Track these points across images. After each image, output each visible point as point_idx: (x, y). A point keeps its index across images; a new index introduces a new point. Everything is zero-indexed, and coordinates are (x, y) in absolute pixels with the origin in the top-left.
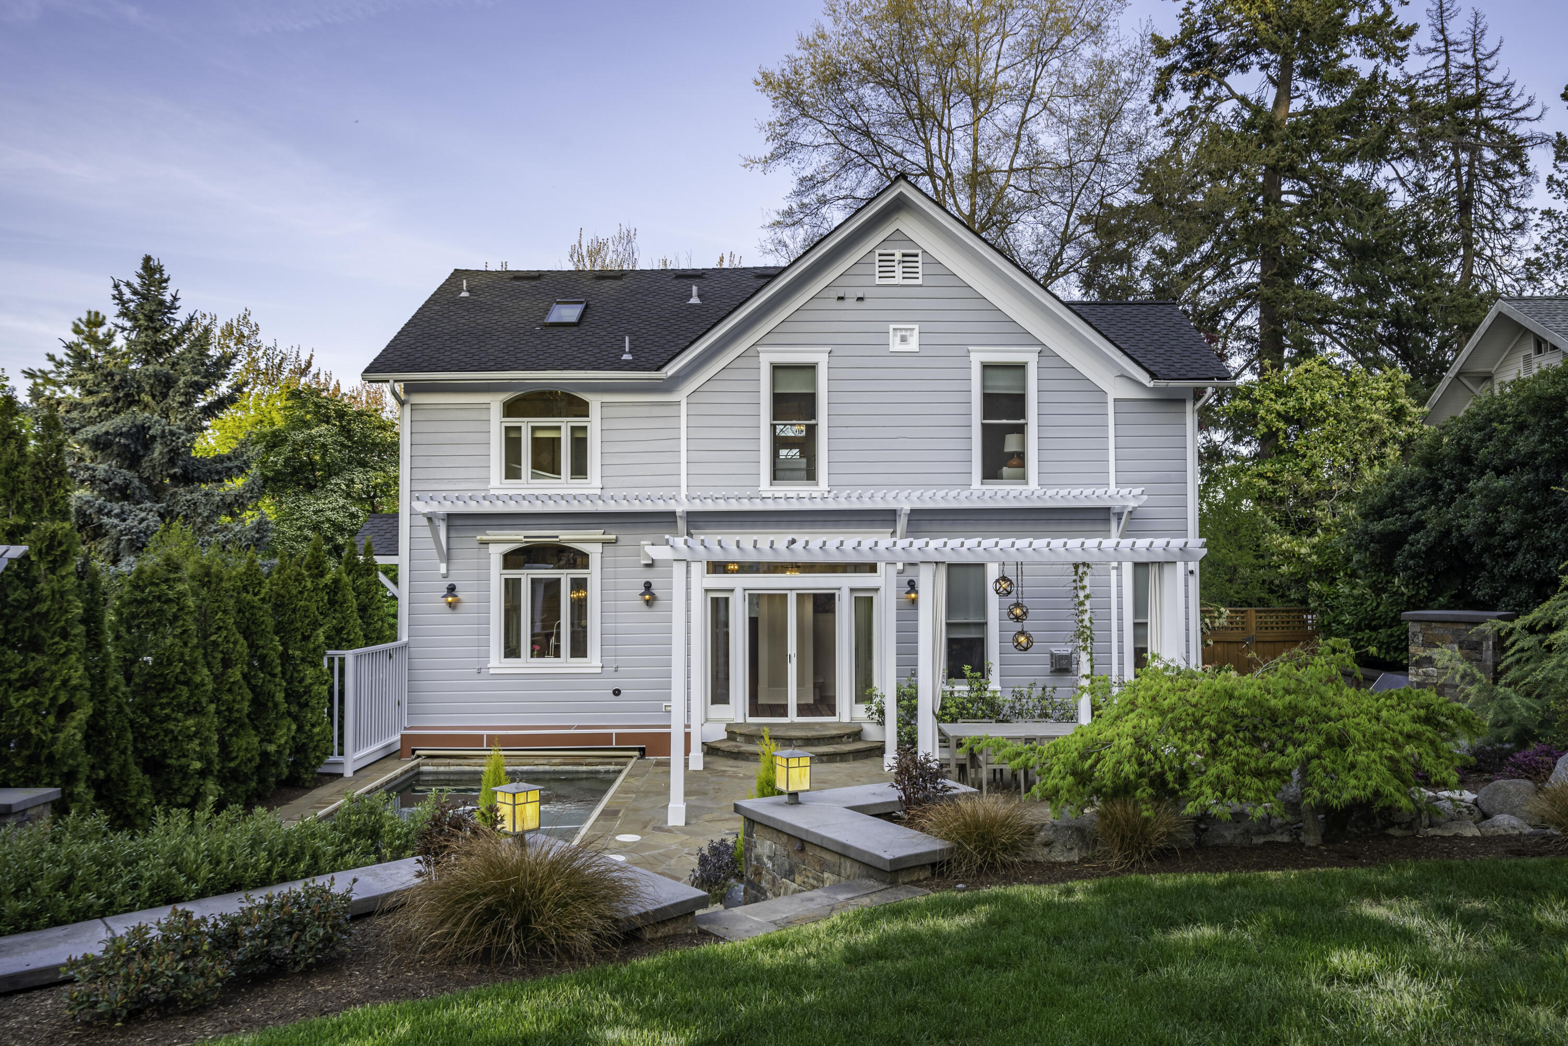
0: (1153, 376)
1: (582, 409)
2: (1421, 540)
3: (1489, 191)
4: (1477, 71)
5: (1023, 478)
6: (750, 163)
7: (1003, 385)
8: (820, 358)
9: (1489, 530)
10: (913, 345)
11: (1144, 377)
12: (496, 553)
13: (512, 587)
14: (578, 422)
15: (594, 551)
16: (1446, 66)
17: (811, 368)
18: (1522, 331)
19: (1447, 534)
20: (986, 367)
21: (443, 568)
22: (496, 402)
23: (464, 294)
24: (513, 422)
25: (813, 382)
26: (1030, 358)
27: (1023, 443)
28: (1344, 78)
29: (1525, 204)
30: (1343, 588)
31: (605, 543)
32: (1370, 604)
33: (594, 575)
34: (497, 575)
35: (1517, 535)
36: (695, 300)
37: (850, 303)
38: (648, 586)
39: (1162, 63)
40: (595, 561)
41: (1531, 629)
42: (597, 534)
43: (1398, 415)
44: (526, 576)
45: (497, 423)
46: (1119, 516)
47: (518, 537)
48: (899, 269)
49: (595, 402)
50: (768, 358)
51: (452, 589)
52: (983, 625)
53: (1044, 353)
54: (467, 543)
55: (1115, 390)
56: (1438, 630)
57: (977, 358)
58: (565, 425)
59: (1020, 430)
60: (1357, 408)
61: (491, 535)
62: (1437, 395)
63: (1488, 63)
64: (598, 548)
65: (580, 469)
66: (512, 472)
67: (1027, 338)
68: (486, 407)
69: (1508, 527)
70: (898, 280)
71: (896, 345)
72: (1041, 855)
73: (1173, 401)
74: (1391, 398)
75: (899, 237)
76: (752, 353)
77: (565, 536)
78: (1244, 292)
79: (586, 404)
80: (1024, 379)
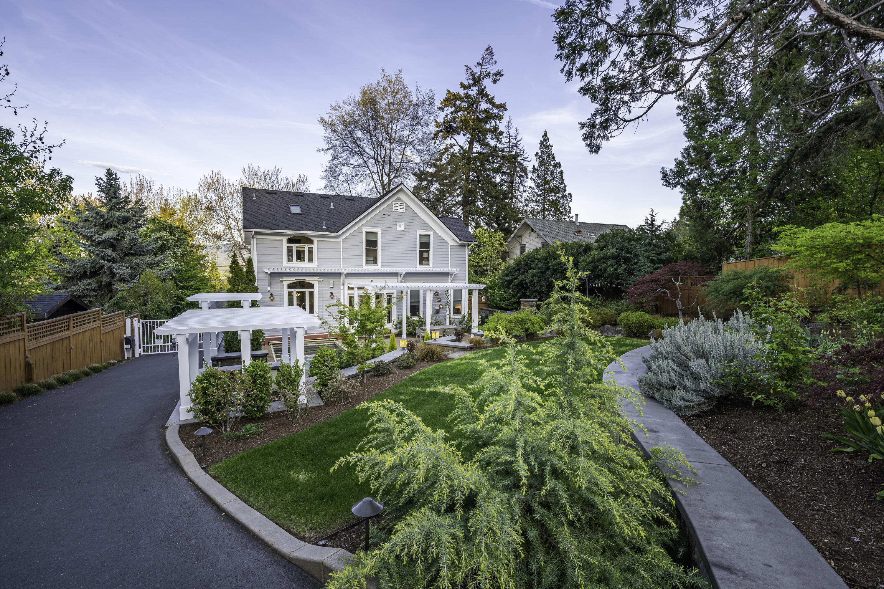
0: (460, 240)
1: (311, 242)
2: (516, 282)
3: (517, 179)
4: (516, 145)
5: (429, 264)
6: (320, 150)
7: (425, 240)
8: (379, 230)
9: (532, 281)
10: (403, 228)
11: (458, 240)
12: (285, 284)
13: (290, 294)
14: (310, 246)
15: (316, 284)
16: (509, 142)
17: (376, 233)
18: (529, 226)
19: (522, 281)
20: (420, 235)
21: (269, 289)
22: (284, 239)
23: (254, 198)
24: (290, 245)
25: (377, 237)
26: (431, 233)
27: (429, 255)
28: (487, 145)
29: (526, 184)
30: (496, 291)
31: (319, 281)
32: (504, 295)
33: (316, 290)
34: (286, 291)
35: (537, 283)
36: (332, 207)
37: (386, 216)
38: (331, 293)
39: (437, 129)
40: (316, 286)
41: (545, 304)
42: (317, 279)
43: (501, 244)
44: (295, 291)
45: (285, 245)
46: (452, 275)
47: (293, 279)
48: (399, 208)
49: (315, 240)
50: (365, 230)
51: (271, 295)
52: (419, 302)
53: (435, 232)
54: (276, 281)
55: (451, 243)
56: (526, 303)
57: (419, 232)
58: (306, 247)
59: (428, 252)
60: (493, 243)
61: (284, 279)
62: (509, 240)
63: (519, 143)
64: (317, 282)
65: (311, 260)
66: (290, 260)
67: (430, 229)
68: (282, 240)
69: (536, 281)
70: (399, 210)
71: (398, 228)
72: (486, 345)
73: (463, 246)
74: (499, 240)
75: (399, 199)
76: (361, 228)
77: (307, 279)
78: (458, 203)
79: (313, 241)
80: (429, 239)
